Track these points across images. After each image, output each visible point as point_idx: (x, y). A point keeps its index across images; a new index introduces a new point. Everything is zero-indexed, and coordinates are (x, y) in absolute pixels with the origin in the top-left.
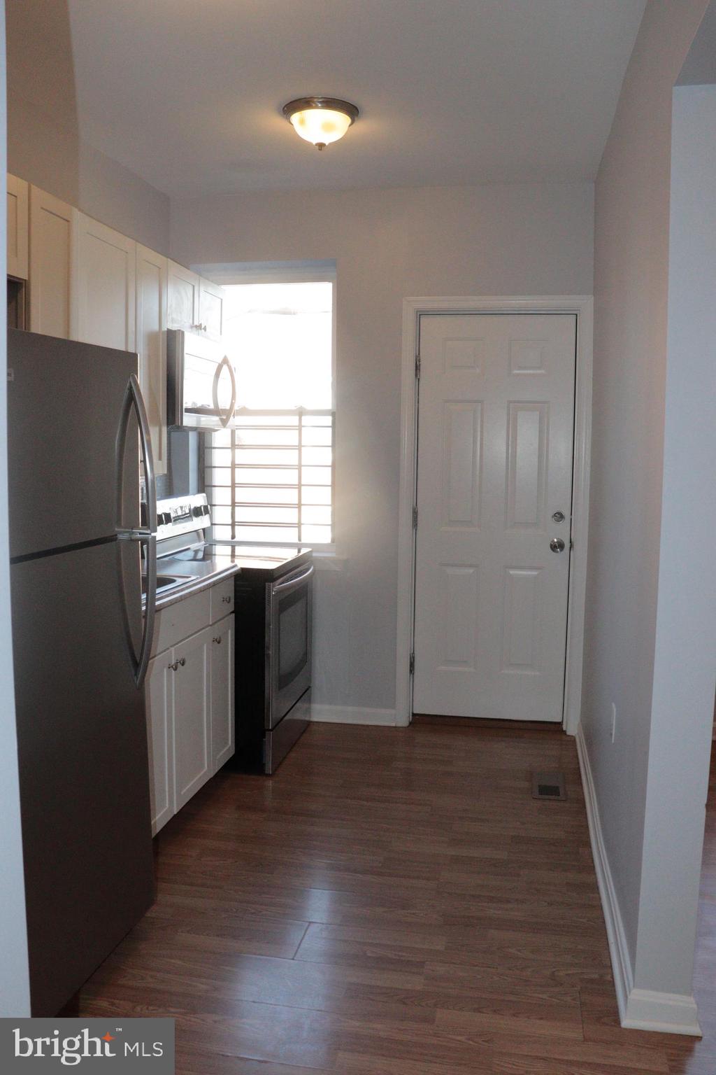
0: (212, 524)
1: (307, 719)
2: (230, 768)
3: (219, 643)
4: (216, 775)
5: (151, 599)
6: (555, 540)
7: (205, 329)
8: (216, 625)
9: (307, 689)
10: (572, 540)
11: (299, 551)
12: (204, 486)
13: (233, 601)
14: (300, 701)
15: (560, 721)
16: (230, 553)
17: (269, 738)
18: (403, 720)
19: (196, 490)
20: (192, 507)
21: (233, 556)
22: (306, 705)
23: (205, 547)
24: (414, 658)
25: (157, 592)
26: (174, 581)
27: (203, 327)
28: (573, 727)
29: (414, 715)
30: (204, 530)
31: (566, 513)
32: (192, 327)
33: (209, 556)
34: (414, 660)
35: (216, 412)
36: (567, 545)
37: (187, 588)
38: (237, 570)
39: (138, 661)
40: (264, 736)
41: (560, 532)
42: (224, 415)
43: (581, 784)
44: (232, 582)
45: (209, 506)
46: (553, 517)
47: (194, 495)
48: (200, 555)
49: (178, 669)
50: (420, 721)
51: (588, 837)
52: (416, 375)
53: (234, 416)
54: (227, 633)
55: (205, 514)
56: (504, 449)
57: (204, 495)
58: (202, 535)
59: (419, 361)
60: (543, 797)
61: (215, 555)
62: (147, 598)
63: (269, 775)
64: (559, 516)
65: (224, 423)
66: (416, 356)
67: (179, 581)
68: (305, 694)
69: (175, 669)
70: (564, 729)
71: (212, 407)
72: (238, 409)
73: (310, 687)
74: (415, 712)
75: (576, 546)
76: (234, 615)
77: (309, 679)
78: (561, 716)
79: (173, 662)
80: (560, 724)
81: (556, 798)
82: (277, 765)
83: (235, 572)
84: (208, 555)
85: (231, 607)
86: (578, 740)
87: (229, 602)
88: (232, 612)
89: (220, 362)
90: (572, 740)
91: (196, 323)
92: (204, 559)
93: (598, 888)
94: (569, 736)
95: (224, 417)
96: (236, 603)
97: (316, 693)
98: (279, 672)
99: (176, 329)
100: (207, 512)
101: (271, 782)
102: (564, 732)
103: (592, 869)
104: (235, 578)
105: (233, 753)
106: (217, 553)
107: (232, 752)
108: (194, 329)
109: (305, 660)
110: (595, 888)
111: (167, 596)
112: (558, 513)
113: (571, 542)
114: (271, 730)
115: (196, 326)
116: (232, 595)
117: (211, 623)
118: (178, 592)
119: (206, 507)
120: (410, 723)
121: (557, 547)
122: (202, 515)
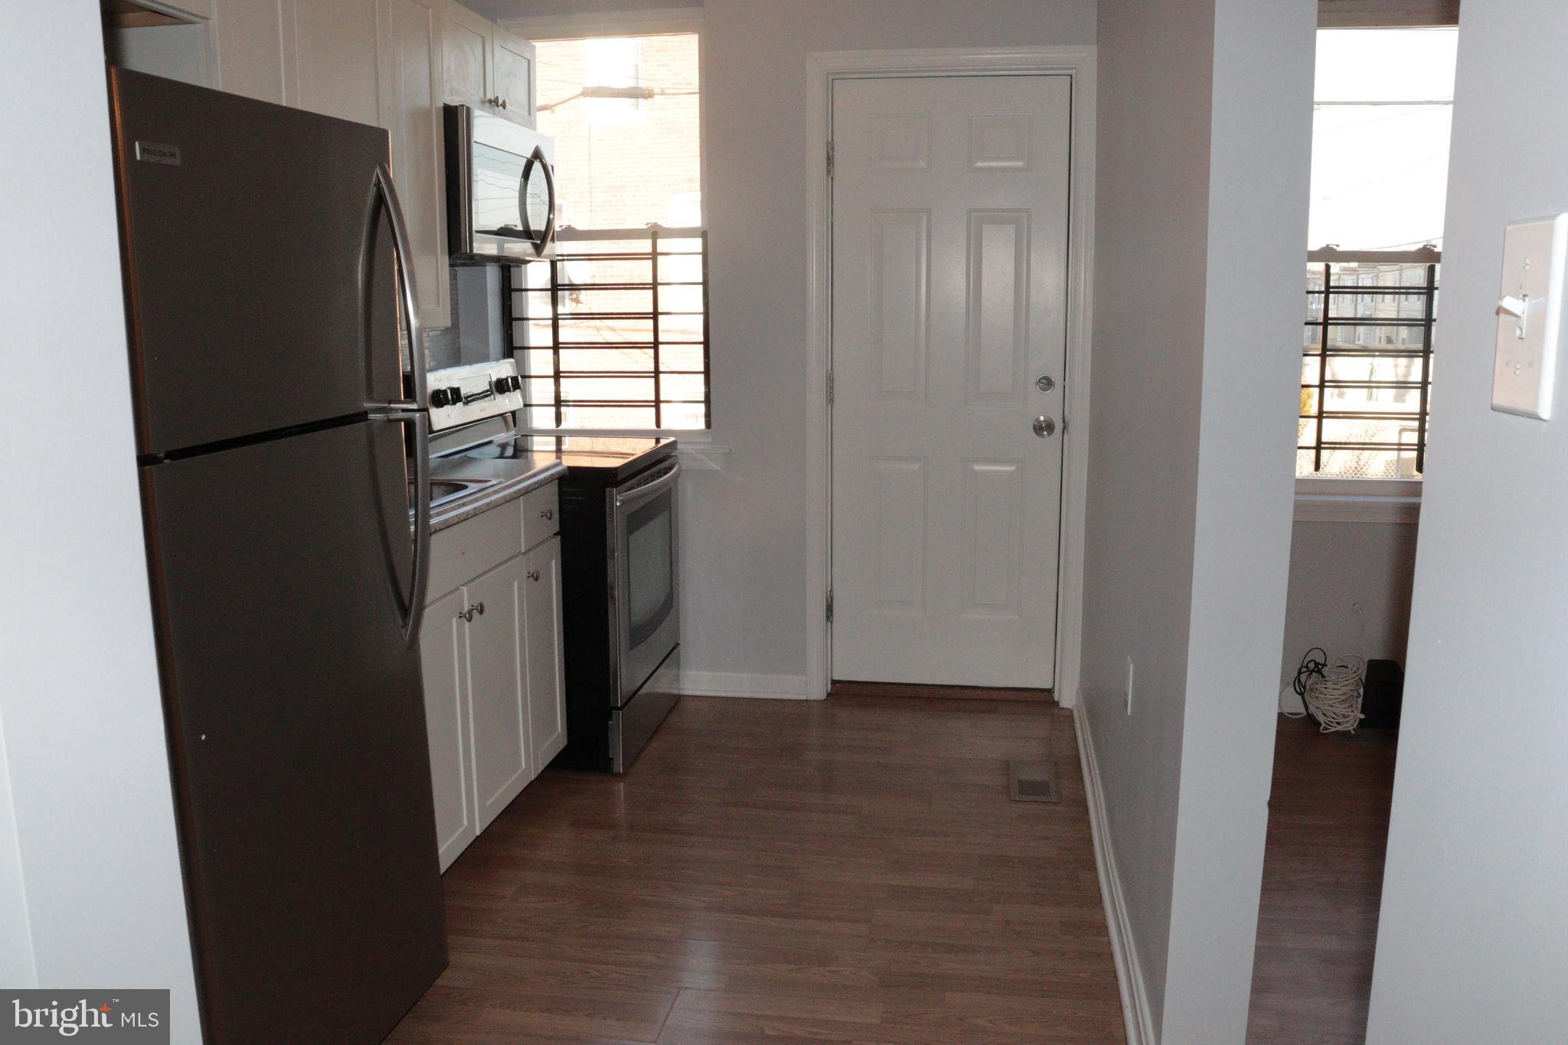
0: (526, 405)
1: (675, 692)
2: (560, 765)
3: (537, 579)
4: (540, 777)
5: (424, 516)
6: (1042, 418)
7: (504, 105)
8: (531, 554)
9: (674, 648)
10: (1066, 418)
11: (658, 441)
12: (512, 348)
13: (556, 516)
14: (662, 666)
15: (1048, 686)
16: (554, 448)
17: (617, 721)
18: (816, 690)
19: (500, 355)
20: (494, 379)
21: (559, 451)
22: (674, 672)
23: (516, 439)
24: (832, 597)
25: (431, 506)
26: (465, 487)
27: (500, 102)
28: (1068, 697)
29: (834, 682)
30: (513, 413)
31: (1056, 378)
32: (483, 102)
33: (524, 454)
34: (832, 601)
35: (527, 234)
36: (1059, 426)
37: (485, 496)
38: (563, 471)
39: (407, 604)
40: (609, 717)
41: (1048, 405)
42: (539, 239)
43: (1081, 778)
44: (554, 488)
45: (520, 379)
46: (1036, 384)
47: (497, 360)
48: (510, 451)
49: (473, 619)
50: (844, 692)
51: (1092, 854)
52: (828, 172)
53: (553, 240)
54: (548, 564)
55: (514, 390)
56: (962, 282)
57: (512, 360)
58: (510, 420)
59: (833, 151)
60: (1024, 798)
61: (532, 451)
62: (416, 515)
63: (618, 775)
64: (1047, 383)
65: (538, 249)
66: (828, 142)
67: (473, 487)
68: (672, 653)
69: (470, 620)
70: (1056, 699)
71: (520, 228)
72: (560, 229)
73: (678, 644)
74: (836, 678)
75: (1072, 426)
76: (559, 538)
77: (676, 631)
78: (1051, 680)
79: (466, 609)
80: (1050, 691)
81: (1045, 799)
82: (631, 760)
83: (559, 473)
84: (520, 451)
85: (555, 525)
86: (1076, 715)
87: (550, 519)
88: (556, 534)
89: (529, 156)
90: (1069, 715)
91: (490, 96)
92: (514, 456)
93: (1106, 928)
94: (1063, 708)
95: (539, 242)
96: (562, 522)
97: (687, 651)
98: (630, 621)
99: (457, 104)
100: (516, 386)
101: (622, 784)
102: (1056, 704)
103: (1098, 901)
104: (559, 482)
105: (566, 744)
106: (535, 448)
107: (563, 743)
108: (487, 105)
109: (668, 605)
110: (1103, 929)
111: (454, 509)
112: (1045, 378)
113: (1064, 421)
114: (620, 709)
115: (490, 102)
116: (556, 508)
117: (523, 550)
118: (471, 502)
119: (515, 379)
120: (829, 695)
121: (1043, 428)
122: (509, 390)
